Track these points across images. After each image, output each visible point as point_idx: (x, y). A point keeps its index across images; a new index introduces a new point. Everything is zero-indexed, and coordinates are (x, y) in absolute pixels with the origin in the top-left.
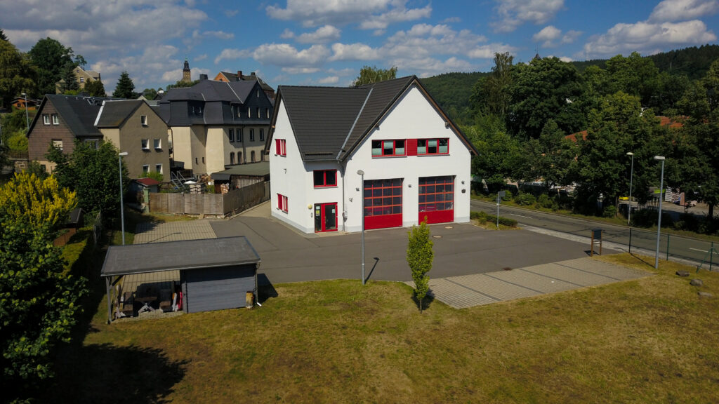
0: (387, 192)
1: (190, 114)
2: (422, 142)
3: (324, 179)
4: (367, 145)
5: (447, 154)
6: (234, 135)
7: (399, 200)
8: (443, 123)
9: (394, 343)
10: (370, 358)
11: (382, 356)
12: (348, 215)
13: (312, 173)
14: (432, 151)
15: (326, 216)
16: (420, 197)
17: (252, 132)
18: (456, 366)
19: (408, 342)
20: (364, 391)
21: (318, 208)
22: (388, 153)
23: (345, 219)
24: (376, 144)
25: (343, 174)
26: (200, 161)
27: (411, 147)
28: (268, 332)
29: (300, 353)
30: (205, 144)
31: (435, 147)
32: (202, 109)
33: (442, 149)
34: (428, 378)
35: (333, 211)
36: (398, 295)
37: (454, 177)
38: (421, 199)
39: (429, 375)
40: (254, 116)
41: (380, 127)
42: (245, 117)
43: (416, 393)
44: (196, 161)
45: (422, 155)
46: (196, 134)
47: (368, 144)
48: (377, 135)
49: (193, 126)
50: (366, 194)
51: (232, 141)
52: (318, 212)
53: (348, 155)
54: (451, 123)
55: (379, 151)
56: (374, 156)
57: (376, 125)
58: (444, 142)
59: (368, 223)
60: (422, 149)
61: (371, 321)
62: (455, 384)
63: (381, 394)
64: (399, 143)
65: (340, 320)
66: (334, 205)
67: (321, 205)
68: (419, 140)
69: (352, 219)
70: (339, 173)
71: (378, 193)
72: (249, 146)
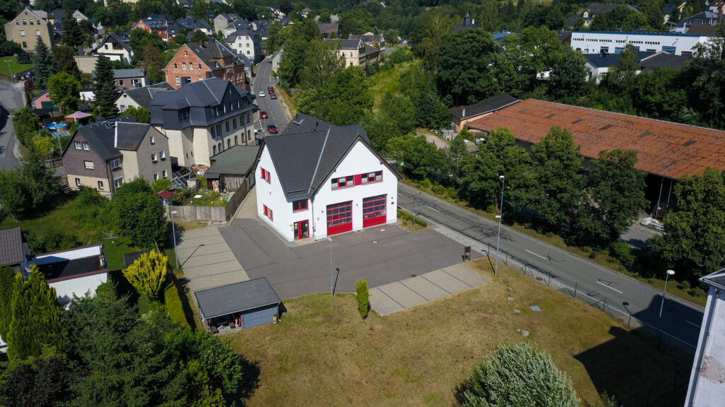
0: (342, 210)
1: (180, 120)
2: (365, 175)
3: (300, 205)
4: (328, 183)
5: (381, 180)
6: (215, 132)
7: (350, 214)
8: (378, 161)
9: (350, 345)
10: (341, 356)
11: (346, 354)
12: (316, 228)
13: (292, 203)
14: (371, 180)
15: (302, 229)
16: (364, 210)
17: (227, 124)
18: (379, 358)
19: (358, 344)
20: (340, 376)
21: (296, 224)
22: (342, 185)
23: (314, 231)
24: (334, 181)
25: (312, 201)
26: (190, 155)
27: (357, 180)
28: (289, 341)
29: (308, 355)
30: (192, 142)
31: (373, 178)
32: (188, 113)
33: (378, 178)
34: (366, 366)
35: (306, 225)
36: (351, 307)
37: (386, 195)
38: (364, 211)
39: (367, 364)
40: (229, 111)
41: (337, 170)
42: (222, 114)
43: (361, 376)
44: (187, 156)
45: (365, 184)
46: (185, 134)
47: (329, 181)
48: (334, 176)
49: (183, 130)
50: (328, 213)
51: (213, 137)
52: (296, 227)
53: (315, 191)
54: (384, 162)
55: (336, 185)
56: (333, 189)
57: (334, 170)
58: (379, 173)
59: (330, 231)
60: (365, 180)
61: (339, 329)
62: (378, 369)
63: (347, 376)
64: (349, 178)
65: (323, 330)
66: (307, 221)
67: (299, 223)
68: (362, 174)
69: (319, 229)
70: (309, 201)
71: (336, 211)
72: (226, 136)
